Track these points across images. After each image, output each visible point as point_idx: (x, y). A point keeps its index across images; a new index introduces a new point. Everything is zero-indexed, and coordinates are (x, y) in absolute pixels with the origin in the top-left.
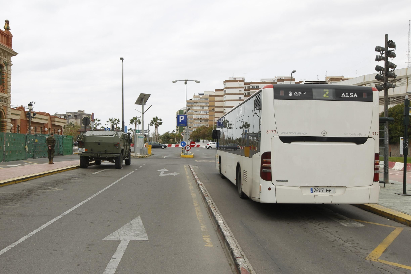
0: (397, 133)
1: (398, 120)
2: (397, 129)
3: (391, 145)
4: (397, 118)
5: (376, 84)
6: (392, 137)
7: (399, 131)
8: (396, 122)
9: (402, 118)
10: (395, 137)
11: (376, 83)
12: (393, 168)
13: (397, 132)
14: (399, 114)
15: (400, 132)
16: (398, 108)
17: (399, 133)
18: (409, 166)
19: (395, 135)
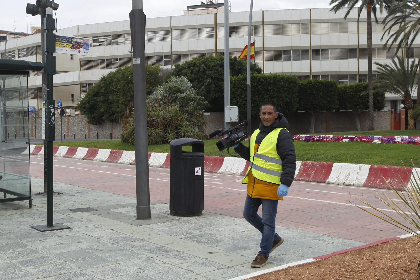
0: (119, 108)
1: (120, 89)
2: (119, 101)
3: (113, 123)
4: (118, 87)
5: (93, 40)
6: (113, 112)
7: (121, 104)
8: (118, 92)
9: (124, 87)
10: (117, 112)
11: (93, 37)
12: (95, 158)
13: (119, 106)
14: (122, 82)
15: (123, 105)
16: (120, 73)
17: (122, 107)
18: (116, 154)
19: (116, 110)
